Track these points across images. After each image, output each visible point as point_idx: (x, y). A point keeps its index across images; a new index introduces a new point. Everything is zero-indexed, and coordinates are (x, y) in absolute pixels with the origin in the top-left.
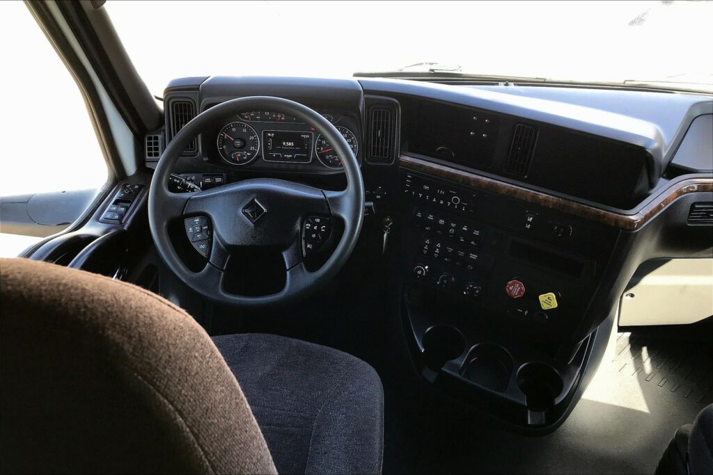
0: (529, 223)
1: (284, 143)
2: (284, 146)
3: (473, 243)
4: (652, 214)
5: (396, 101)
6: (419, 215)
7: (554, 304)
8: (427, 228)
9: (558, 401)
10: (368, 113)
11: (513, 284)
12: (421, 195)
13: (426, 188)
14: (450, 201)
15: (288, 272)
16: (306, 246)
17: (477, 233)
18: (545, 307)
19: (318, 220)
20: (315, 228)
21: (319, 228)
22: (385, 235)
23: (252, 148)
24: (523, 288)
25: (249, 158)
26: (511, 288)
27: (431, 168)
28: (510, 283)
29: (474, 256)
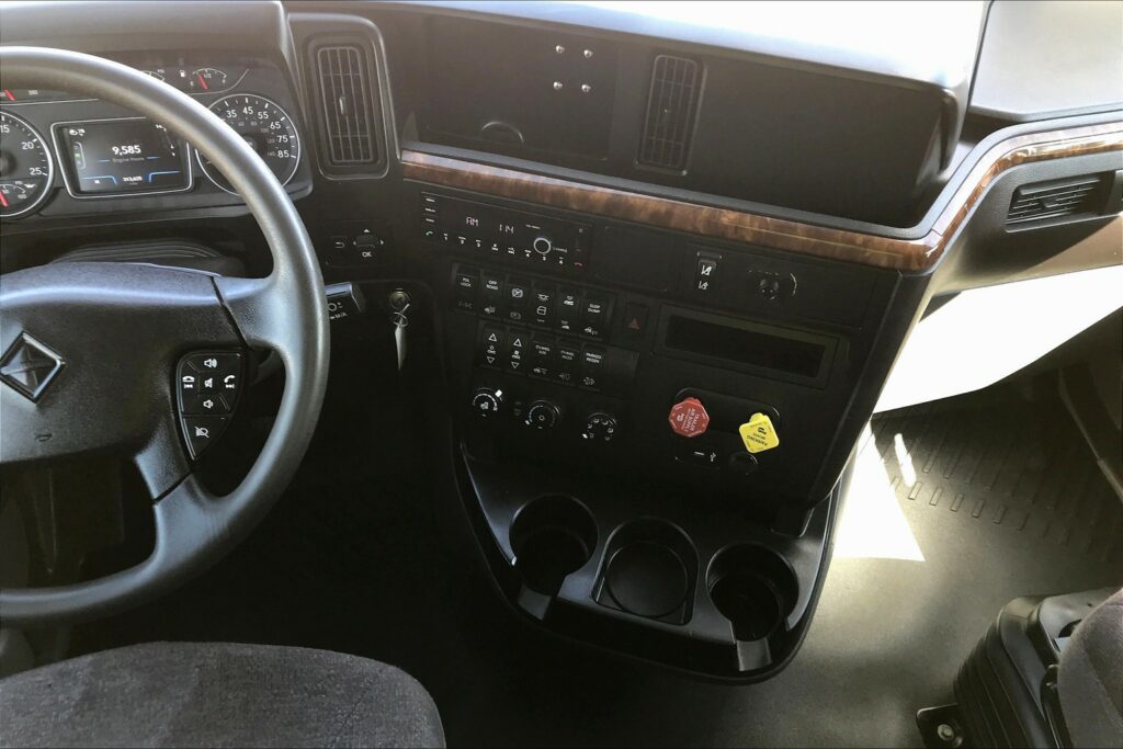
0: (705, 279)
1: (116, 150)
2: (118, 157)
3: (589, 330)
4: (954, 226)
5: (369, 23)
6: (466, 282)
7: (772, 440)
8: (487, 310)
9: (793, 621)
10: (306, 58)
11: (684, 410)
12: (462, 240)
13: (473, 221)
14: (531, 248)
15: (158, 509)
16: (192, 432)
17: (595, 309)
18: (753, 447)
19: (213, 363)
20: (209, 383)
21: (219, 384)
22: (398, 333)
23: (35, 171)
24: (706, 416)
25: (34, 195)
26: (680, 418)
27: (477, 177)
28: (677, 407)
29: (593, 358)
